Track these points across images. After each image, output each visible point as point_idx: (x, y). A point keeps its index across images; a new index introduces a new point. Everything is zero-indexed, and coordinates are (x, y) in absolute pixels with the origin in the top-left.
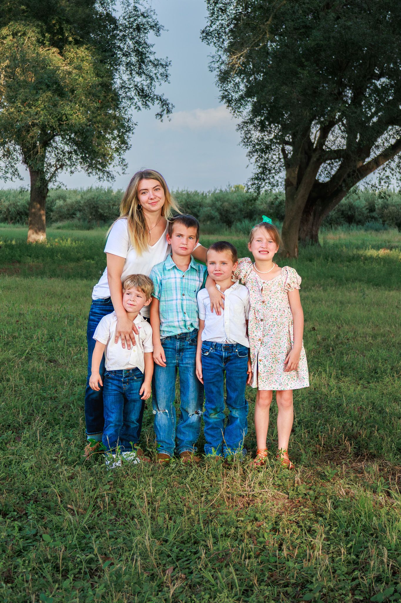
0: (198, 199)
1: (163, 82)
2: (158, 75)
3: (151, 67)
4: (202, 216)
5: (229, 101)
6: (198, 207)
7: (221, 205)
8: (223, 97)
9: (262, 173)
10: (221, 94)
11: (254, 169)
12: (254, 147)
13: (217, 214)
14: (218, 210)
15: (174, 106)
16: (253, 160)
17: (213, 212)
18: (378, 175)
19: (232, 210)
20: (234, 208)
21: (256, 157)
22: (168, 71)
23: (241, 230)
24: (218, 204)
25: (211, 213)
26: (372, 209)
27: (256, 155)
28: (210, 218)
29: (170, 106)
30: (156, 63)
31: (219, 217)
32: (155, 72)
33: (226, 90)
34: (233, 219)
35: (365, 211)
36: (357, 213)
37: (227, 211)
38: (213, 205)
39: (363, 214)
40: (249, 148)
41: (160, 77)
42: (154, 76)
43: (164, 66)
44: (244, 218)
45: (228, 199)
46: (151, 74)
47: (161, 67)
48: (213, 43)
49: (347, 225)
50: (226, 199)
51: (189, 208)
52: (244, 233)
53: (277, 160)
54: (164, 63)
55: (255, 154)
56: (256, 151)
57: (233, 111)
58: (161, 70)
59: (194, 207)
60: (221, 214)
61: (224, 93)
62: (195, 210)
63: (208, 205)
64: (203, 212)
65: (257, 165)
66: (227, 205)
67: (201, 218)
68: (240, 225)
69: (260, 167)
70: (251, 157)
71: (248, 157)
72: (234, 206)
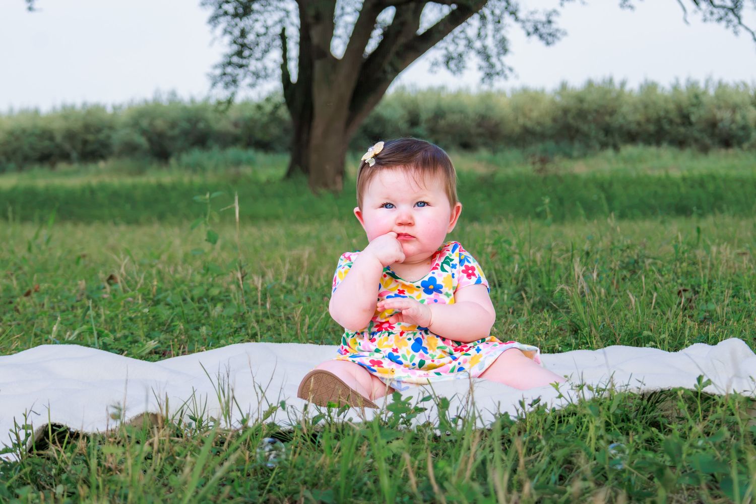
0: (106, 116)
4: (116, 144)
6: (106, 130)
7: (150, 125)
9: (239, 54)
11: (223, 47)
13: (142, 141)
14: (144, 132)
16: (219, 30)
17: (136, 137)
19: (170, 133)
20: (172, 129)
24: (145, 123)
25: (132, 139)
26: (414, 121)
27: (223, 22)
28: (130, 149)
31: (147, 146)
34: (171, 149)
35: (403, 126)
37: (161, 135)
38: (135, 125)
40: (212, 9)
51: (90, 133)
56: (226, 13)
60: (150, 140)
62: (102, 136)
63: (126, 125)
64: (118, 137)
65: (227, 39)
66: (160, 124)
67: (116, 148)
68: (186, 158)
69: (235, 42)
70: (215, 26)
71: (209, 27)
72: (173, 125)
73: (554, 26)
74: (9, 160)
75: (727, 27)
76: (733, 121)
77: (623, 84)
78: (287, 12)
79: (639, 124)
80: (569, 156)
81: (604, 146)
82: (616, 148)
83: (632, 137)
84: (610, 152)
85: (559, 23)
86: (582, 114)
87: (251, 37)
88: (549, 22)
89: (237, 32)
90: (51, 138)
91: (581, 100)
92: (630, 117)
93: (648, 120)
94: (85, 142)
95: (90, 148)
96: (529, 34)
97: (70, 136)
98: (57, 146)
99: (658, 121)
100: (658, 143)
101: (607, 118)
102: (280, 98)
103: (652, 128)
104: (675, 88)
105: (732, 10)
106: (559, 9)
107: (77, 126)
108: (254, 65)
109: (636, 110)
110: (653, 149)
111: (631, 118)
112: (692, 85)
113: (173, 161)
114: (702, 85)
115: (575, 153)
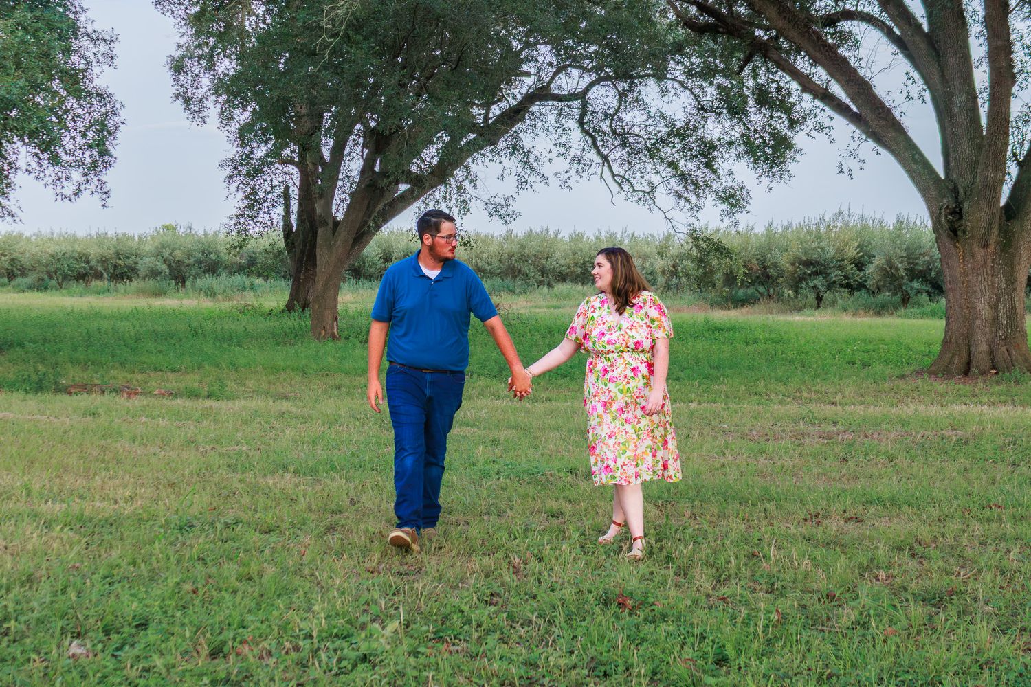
0: (134, 245)
1: (106, 67)
2: (99, 55)
3: (85, 42)
4: (142, 269)
5: (187, 102)
6: (133, 257)
7: (171, 254)
8: (177, 96)
9: (251, 207)
10: (173, 90)
11: (237, 201)
12: (235, 168)
13: (164, 267)
14: (166, 261)
15: (123, 106)
16: (233, 188)
17: (159, 264)
18: (417, 210)
19: (187, 262)
20: (189, 259)
21: (239, 183)
22: (114, 50)
23: (201, 290)
24: (166, 253)
25: (156, 265)
26: (387, 258)
28: (154, 273)
29: (118, 106)
30: (95, 36)
31: (167, 271)
32: (94, 50)
33: (182, 86)
34: (187, 274)
35: (379, 262)
36: (367, 265)
37: (179, 263)
38: (158, 254)
39: (375, 264)
40: (228, 170)
41: (101, 59)
42: (92, 57)
43: (109, 42)
44: (204, 272)
45: (180, 245)
46: (88, 54)
47: (103, 44)
48: (170, 12)
49: (353, 281)
50: (177, 246)
51: (120, 259)
52: (207, 295)
53: (269, 189)
54: (108, 37)
55: (238, 179)
56: (240, 174)
57: (191, 117)
58: (103, 48)
59: (128, 258)
60: (170, 266)
61: (178, 90)
62: (130, 262)
63: (150, 254)
64: (144, 265)
65: (240, 195)
66: (179, 254)
67: (141, 274)
68: (199, 282)
69: (247, 198)
70: (231, 185)
71: (226, 184)
72: (189, 255)
73: (511, 208)
74: (51, 277)
75: (644, 205)
76: (644, 268)
77: (557, 234)
78: (290, 175)
79: (569, 267)
80: (512, 292)
81: (540, 283)
82: (549, 285)
83: (562, 278)
84: (545, 289)
85: (516, 206)
86: (523, 258)
87: (261, 194)
88: (508, 205)
89: (249, 190)
90: (87, 262)
91: (523, 247)
92: (561, 260)
93: (576, 264)
94: (115, 266)
95: (119, 271)
96: (491, 215)
97: (104, 261)
98: (91, 268)
99: (584, 264)
100: (583, 284)
101: (544, 262)
102: (282, 244)
103: (579, 270)
104: (597, 238)
105: (648, 193)
106: (515, 195)
107: (109, 253)
108: (262, 216)
109: (566, 255)
110: (579, 287)
111: (562, 262)
112: (611, 236)
113: (188, 284)
114: (619, 236)
115: (518, 291)
